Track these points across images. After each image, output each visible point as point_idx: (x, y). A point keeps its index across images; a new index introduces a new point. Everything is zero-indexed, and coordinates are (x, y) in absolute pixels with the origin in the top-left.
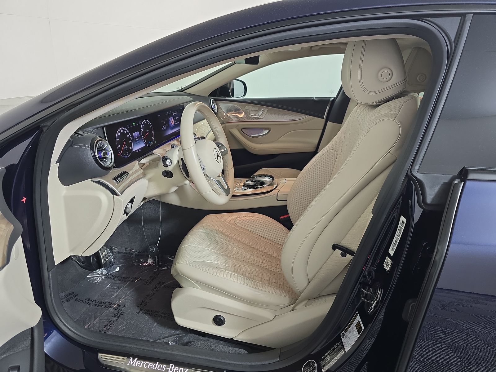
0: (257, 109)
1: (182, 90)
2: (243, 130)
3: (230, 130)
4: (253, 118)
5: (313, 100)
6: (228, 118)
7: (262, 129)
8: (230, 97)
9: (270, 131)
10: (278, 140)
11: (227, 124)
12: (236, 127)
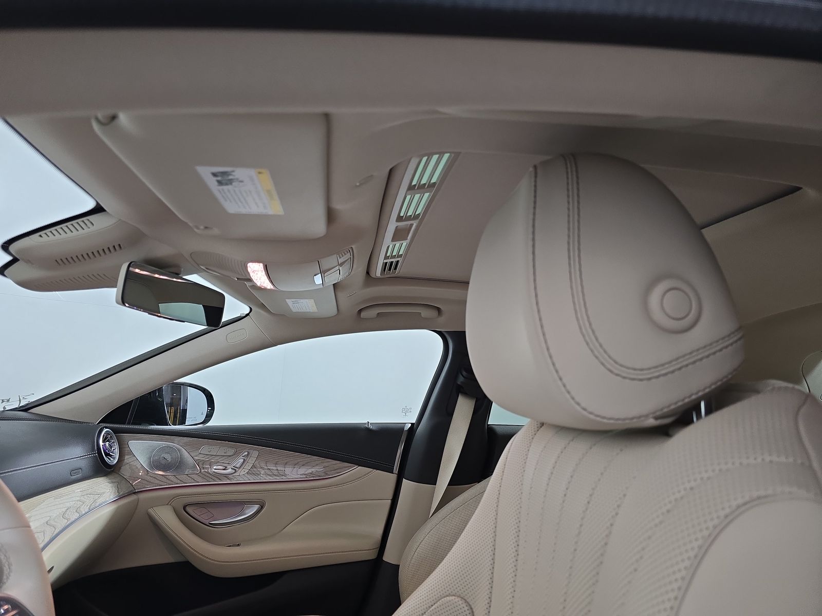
0: (231, 452)
1: (26, 409)
2: (188, 509)
3: (151, 511)
4: (218, 476)
5: (368, 430)
6: (148, 478)
7: (242, 504)
8: (167, 424)
9: (262, 507)
10: (282, 532)
11: (142, 496)
12: (169, 502)
